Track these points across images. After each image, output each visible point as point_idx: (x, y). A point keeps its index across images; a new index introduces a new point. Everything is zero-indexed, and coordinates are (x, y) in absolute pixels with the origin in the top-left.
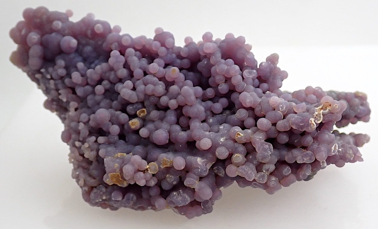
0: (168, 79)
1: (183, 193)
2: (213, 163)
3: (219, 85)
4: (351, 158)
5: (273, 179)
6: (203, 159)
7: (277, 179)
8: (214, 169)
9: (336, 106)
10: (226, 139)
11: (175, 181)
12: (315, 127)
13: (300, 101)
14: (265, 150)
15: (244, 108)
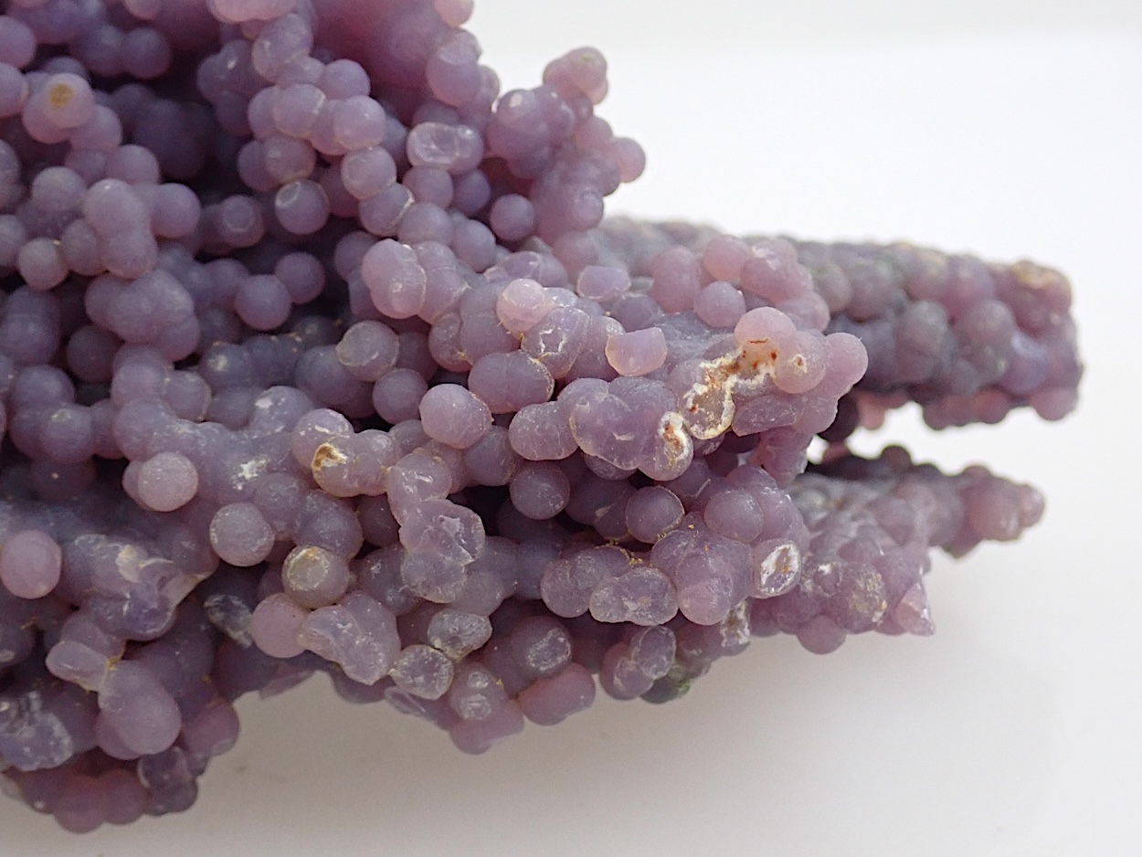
0: (38, 132)
1: (44, 709)
2: (201, 577)
3: (282, 190)
4: (872, 613)
5: (478, 684)
6: (151, 555)
7: (499, 683)
8: (207, 604)
9: (800, 363)
10: (270, 469)
11: (9, 648)
12: (682, 457)
13: (665, 310)
14: (447, 544)
15: (385, 320)
